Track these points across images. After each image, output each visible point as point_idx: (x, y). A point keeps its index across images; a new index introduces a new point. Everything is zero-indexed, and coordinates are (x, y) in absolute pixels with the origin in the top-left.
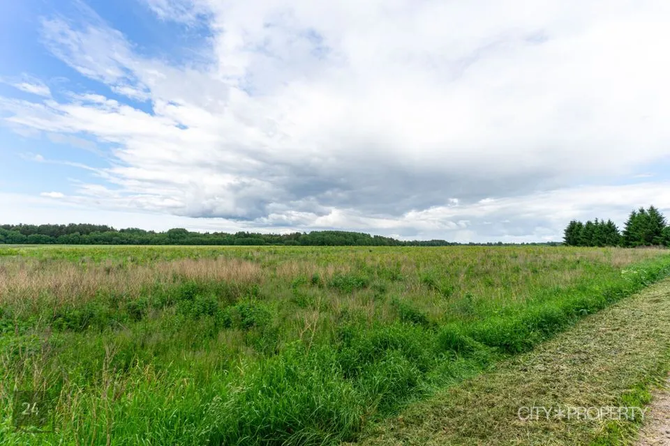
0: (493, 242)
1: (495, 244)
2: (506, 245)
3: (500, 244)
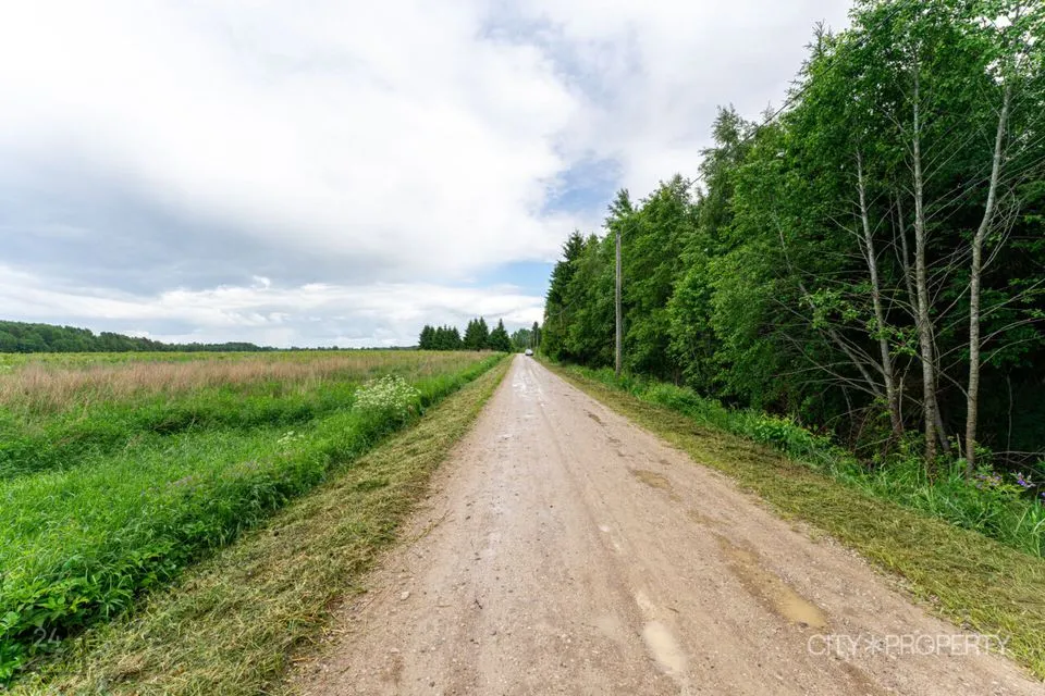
0: (326, 347)
1: (329, 349)
2: (343, 349)
3: (336, 348)
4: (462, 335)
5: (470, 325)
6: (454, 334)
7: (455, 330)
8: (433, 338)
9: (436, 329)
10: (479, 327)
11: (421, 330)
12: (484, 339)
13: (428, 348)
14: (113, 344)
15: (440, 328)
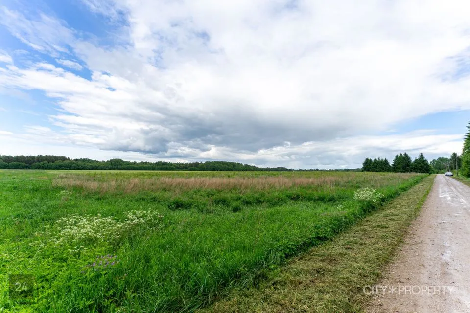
0: (313, 169)
1: (315, 170)
2: (321, 170)
3: (317, 170)
4: (391, 163)
5: (397, 157)
6: (386, 163)
7: (386, 160)
8: (371, 165)
9: (373, 160)
10: (404, 158)
11: (363, 161)
12: (408, 165)
13: (368, 170)
14: (247, 168)
15: (375, 160)
